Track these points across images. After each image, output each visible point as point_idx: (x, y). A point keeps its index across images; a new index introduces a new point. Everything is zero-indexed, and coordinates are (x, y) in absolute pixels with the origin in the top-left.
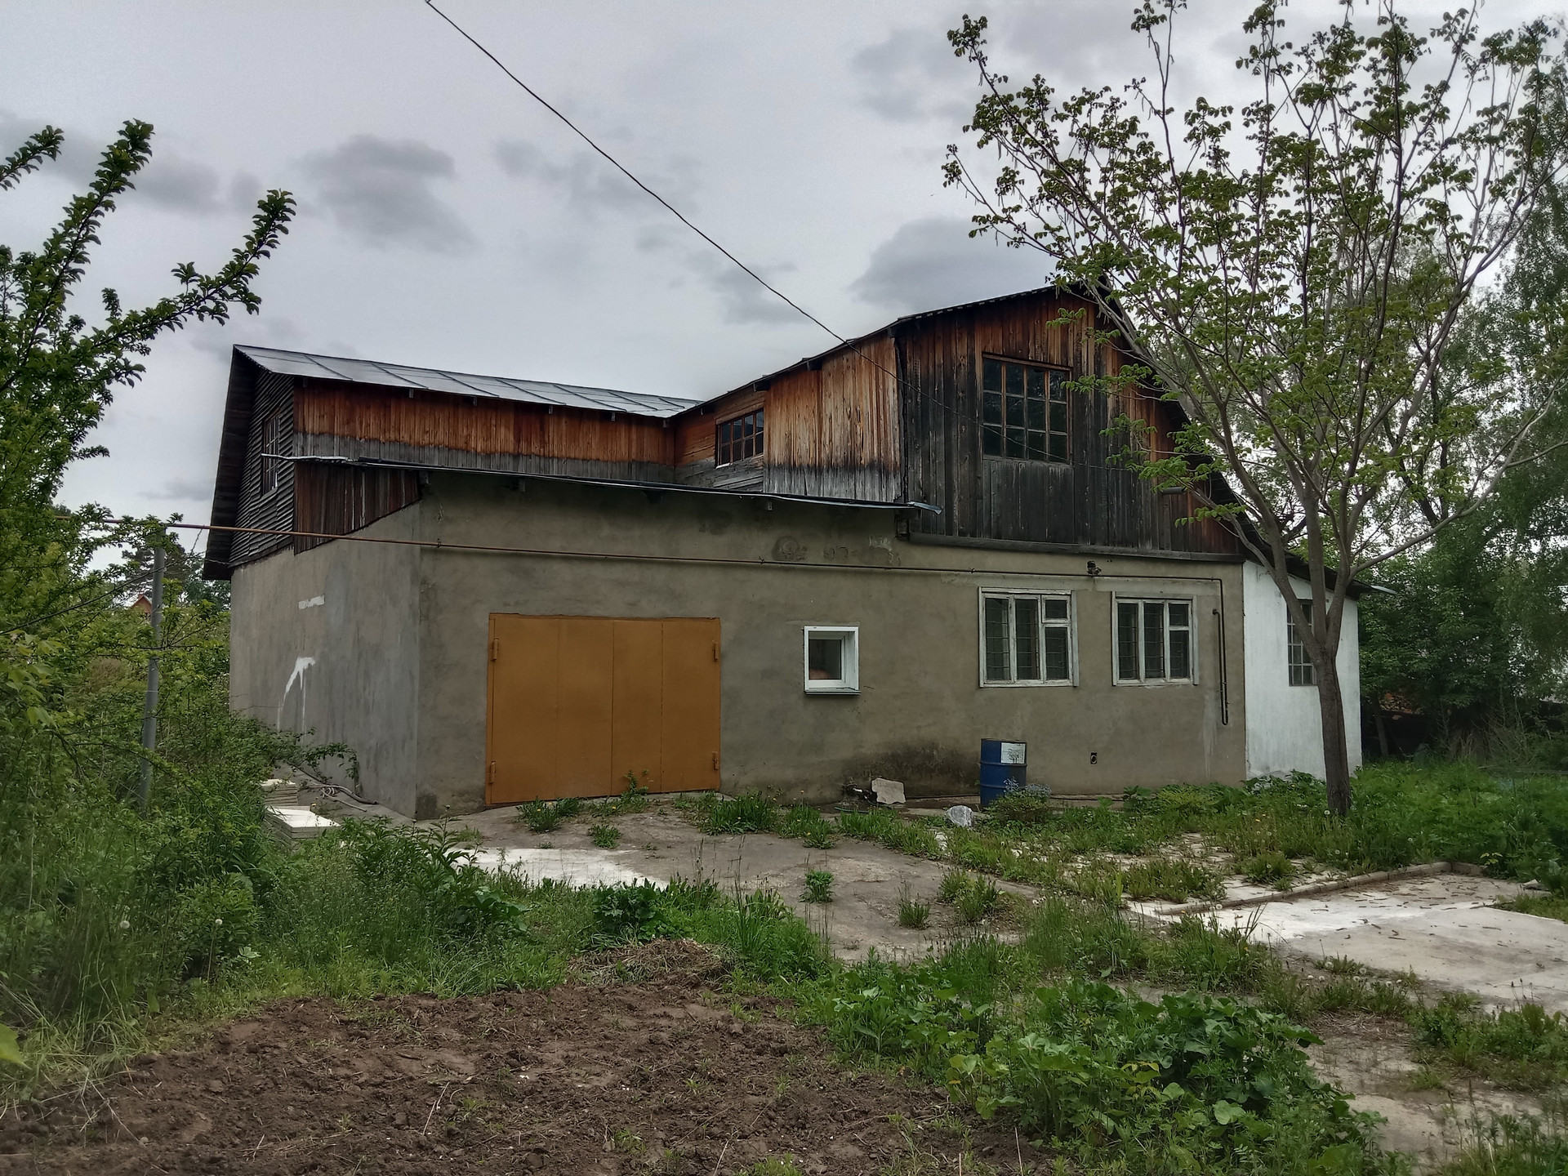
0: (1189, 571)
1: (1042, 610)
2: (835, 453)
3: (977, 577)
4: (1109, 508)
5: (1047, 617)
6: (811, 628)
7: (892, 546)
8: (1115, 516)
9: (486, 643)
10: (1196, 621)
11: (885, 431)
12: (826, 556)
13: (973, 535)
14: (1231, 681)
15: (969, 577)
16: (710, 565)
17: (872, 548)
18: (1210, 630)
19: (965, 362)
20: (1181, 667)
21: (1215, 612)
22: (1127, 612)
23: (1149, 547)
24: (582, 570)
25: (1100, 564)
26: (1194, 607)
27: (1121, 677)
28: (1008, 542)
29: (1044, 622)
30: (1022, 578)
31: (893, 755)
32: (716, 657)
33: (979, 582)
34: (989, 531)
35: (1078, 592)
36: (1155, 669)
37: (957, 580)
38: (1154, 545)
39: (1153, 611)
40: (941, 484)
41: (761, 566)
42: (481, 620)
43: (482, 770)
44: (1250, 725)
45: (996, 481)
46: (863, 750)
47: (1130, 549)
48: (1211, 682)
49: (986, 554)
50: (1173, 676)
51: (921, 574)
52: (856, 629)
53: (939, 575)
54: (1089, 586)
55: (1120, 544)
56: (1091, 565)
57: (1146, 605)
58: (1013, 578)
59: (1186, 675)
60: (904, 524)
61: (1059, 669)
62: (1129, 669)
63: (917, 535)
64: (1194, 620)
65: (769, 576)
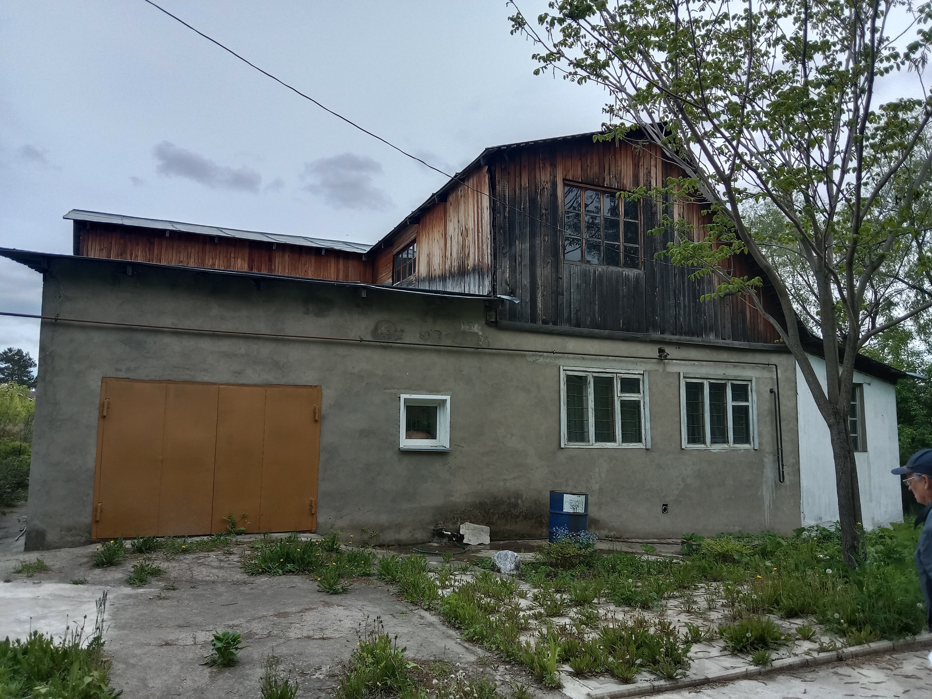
0: (749, 358)
1: (617, 386)
2: (453, 264)
3: (559, 358)
4: (677, 305)
5: (622, 391)
6: (407, 396)
7: (482, 330)
8: (682, 312)
9: (97, 402)
10: (755, 398)
11: (482, 241)
12: (422, 336)
13: (555, 323)
14: (787, 447)
15: (551, 357)
16: (313, 342)
17: (464, 332)
18: (767, 406)
19: (549, 186)
20: (743, 435)
21: (772, 391)
22: (694, 390)
23: (712, 337)
24: (190, 343)
25: (668, 350)
26: (753, 387)
27: (689, 442)
28: (586, 330)
29: (619, 396)
30: (600, 360)
31: (480, 503)
32: (317, 419)
33: (561, 362)
34: (569, 320)
35: (649, 372)
36: (719, 435)
37: (541, 360)
38: (717, 336)
39: (718, 390)
40: (526, 281)
41: (360, 344)
42: (94, 382)
43: (89, 509)
44: (804, 482)
45: (576, 281)
46: (453, 499)
47: (695, 339)
48: (769, 448)
49: (567, 339)
50: (735, 442)
51: (508, 354)
52: (448, 398)
53: (524, 356)
54: (660, 368)
55: (686, 334)
56: (661, 351)
57: (711, 385)
58: (592, 360)
59: (747, 441)
60: (493, 313)
61: (633, 433)
62: (695, 436)
63: (505, 322)
64: (753, 397)
65: (368, 353)
